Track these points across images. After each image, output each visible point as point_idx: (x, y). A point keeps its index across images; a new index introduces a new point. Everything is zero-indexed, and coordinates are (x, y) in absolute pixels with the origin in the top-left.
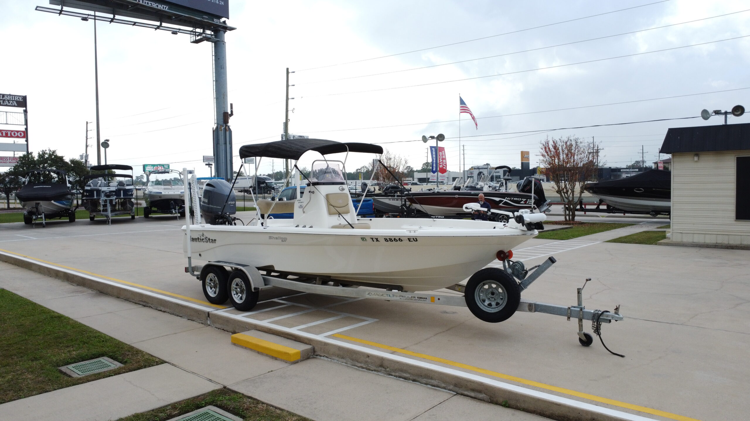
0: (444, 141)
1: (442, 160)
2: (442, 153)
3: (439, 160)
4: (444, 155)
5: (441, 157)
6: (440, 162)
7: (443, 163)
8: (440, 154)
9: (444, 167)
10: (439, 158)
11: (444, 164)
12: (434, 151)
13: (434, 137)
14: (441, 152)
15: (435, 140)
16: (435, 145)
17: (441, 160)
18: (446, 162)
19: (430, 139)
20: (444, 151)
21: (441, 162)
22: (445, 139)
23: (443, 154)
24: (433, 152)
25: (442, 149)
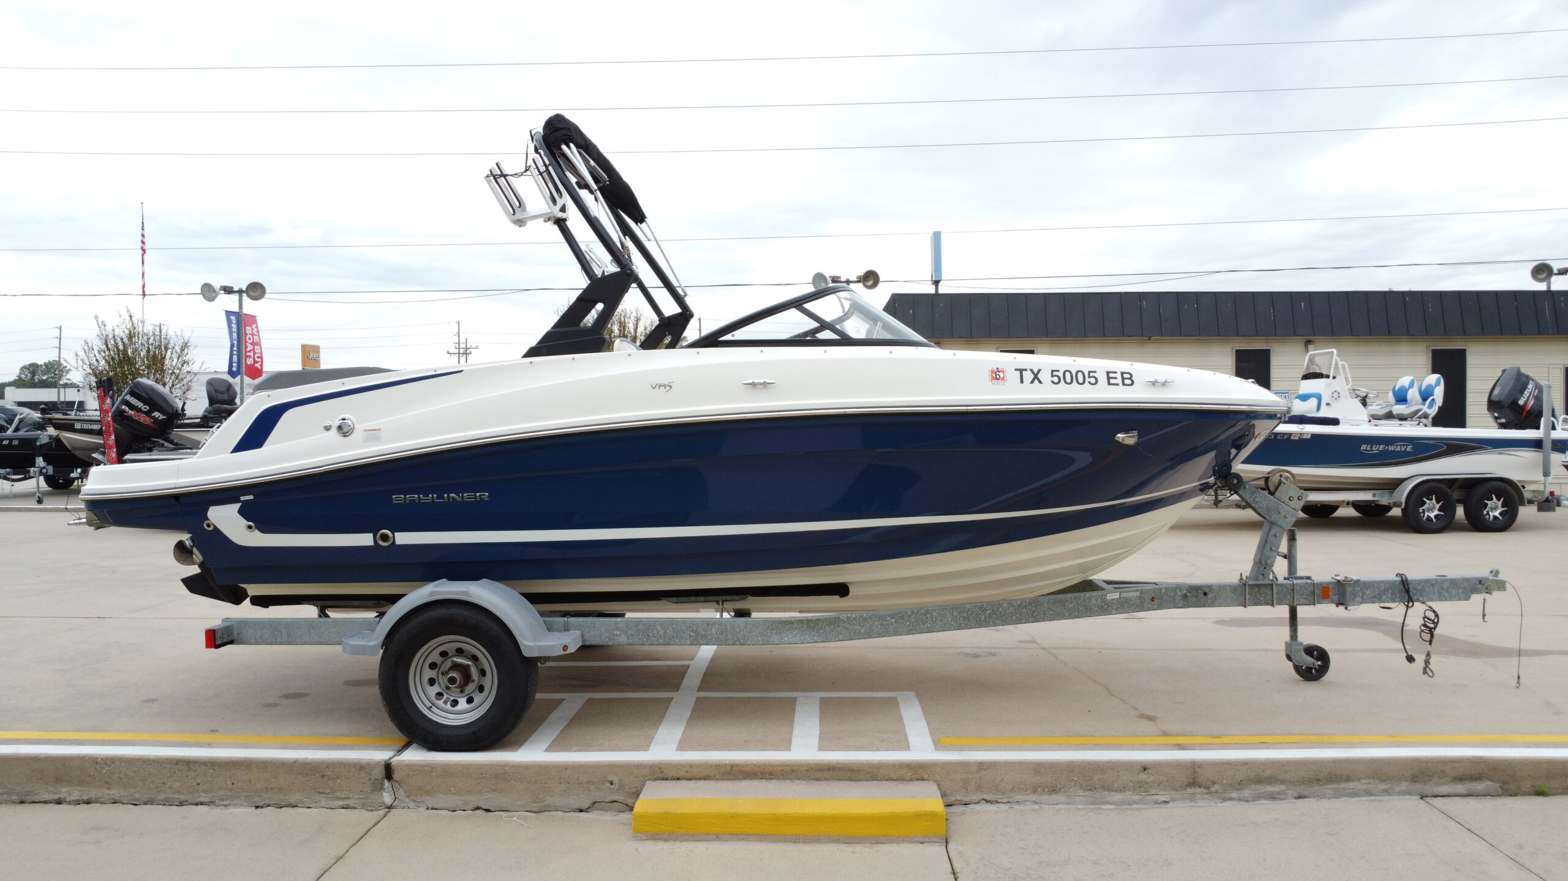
0: (263, 300)
1: (252, 347)
2: (253, 329)
3: (246, 347)
4: (256, 335)
5: (250, 339)
6: (248, 350)
7: (255, 353)
8: (248, 332)
9: (257, 362)
10: (246, 342)
11: (258, 357)
12: (234, 322)
13: (232, 288)
14: (251, 326)
15: (236, 297)
16: (237, 310)
17: (250, 347)
18: (261, 353)
19: (222, 292)
20: (255, 325)
21: (250, 351)
22: (267, 296)
23: (254, 332)
24: (233, 325)
25: (252, 320)
